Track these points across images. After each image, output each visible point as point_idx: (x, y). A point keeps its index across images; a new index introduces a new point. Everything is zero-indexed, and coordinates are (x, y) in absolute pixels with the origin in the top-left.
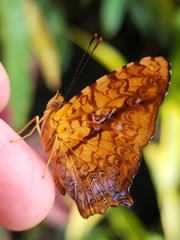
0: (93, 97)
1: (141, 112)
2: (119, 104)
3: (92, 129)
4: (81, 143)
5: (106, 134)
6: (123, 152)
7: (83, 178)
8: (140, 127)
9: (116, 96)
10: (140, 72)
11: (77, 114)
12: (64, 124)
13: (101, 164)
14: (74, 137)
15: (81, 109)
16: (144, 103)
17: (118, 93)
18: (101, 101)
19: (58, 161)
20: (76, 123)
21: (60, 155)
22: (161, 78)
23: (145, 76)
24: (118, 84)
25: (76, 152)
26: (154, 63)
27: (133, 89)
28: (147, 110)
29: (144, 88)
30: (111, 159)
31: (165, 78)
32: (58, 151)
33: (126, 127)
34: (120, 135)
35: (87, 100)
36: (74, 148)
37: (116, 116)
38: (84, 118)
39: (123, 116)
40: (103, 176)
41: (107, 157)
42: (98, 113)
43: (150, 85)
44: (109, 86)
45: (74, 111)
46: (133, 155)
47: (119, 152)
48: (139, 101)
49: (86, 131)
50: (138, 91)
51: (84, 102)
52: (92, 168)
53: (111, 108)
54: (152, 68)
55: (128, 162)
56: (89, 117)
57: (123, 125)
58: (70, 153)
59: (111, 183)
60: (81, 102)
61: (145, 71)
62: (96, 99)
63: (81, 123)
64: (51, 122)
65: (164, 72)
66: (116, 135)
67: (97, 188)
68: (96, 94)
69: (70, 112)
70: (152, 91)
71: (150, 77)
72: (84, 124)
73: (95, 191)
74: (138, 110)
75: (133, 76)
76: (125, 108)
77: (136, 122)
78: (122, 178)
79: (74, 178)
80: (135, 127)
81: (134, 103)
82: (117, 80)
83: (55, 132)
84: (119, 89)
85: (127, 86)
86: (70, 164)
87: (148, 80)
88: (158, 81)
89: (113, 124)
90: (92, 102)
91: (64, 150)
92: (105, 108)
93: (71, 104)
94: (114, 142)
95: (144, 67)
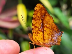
0: (35, 26)
2: (41, 21)
3: (42, 31)
4: (43, 36)
5: (45, 29)
6: (51, 27)
7: (51, 40)
8: (49, 20)
9: (38, 21)
10: (37, 12)
11: (36, 33)
12: (37, 37)
13: (51, 34)
14: (41, 36)
15: (36, 31)
16: (45, 15)
17: (38, 20)
19: (44, 44)
20: (38, 34)
22: (42, 8)
23: (39, 11)
27: (40, 16)
28: (47, 16)
29: (41, 13)
30: (51, 31)
31: (42, 7)
32: (42, 42)
33: (47, 23)
35: (35, 28)
36: (44, 38)
37: (43, 24)
38: (38, 31)
39: (44, 22)
40: (53, 35)
41: (50, 31)
42: (39, 27)
44: (35, 21)
45: (35, 33)
46: (53, 25)
47: (51, 28)
48: (43, 16)
49: (41, 33)
50: (41, 15)
51: (35, 29)
52: (50, 36)
53: (40, 24)
54: (38, 8)
55: (54, 27)
57: (46, 24)
58: (44, 40)
59: (56, 34)
61: (38, 10)
62: (36, 26)
67: (55, 38)
68: (35, 25)
69: (35, 34)
70: (43, 12)
71: (40, 10)
74: (45, 18)
75: (37, 14)
76: (43, 20)
77: (47, 20)
79: (50, 42)
80: (48, 21)
81: (43, 18)
82: (35, 18)
83: (38, 41)
84: (37, 19)
85: (38, 17)
86: (46, 41)
88: (42, 9)
89: (44, 26)
90: (36, 27)
92: (39, 25)
93: (33, 33)
94: (48, 28)
95: (37, 10)
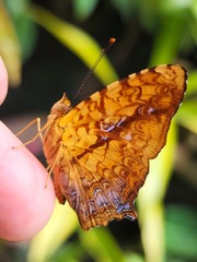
0: (102, 103)
1: (152, 123)
2: (130, 112)
3: (99, 137)
4: (87, 151)
5: (114, 144)
6: (130, 164)
7: (86, 188)
8: (151, 138)
9: (128, 103)
10: (154, 80)
11: (84, 121)
12: (70, 131)
13: (107, 174)
14: (80, 145)
15: (89, 116)
16: (157, 113)
17: (130, 100)
18: (110, 108)
19: (61, 169)
20: (82, 130)
21: (63, 164)
22: (176, 88)
23: (159, 84)
24: (130, 91)
25: (81, 161)
26: (170, 72)
27: (145, 98)
28: (159, 121)
29: (158, 97)
30: (117, 170)
31: (180, 88)
32: (62, 159)
33: (136, 137)
34: (129, 146)
35: (96, 106)
36: (79, 157)
37: (126, 124)
38: (92, 125)
39: (133, 125)
40: (107, 187)
41: (114, 167)
42: (107, 121)
43: (164, 94)
44: (121, 93)
45: (81, 117)
46: (141, 167)
47: (126, 164)
48: (151, 110)
49: (93, 140)
50: (150, 100)
51: (92, 108)
52: (97, 178)
53: (121, 116)
54: (167, 77)
55: (135, 174)
56: (97, 125)
57: (133, 135)
58: (74, 161)
59: (116, 195)
60: (89, 108)
61: (160, 80)
62: (106, 106)
63: (88, 130)
64: (56, 128)
65: (179, 82)
66: (124, 146)
67: (100, 199)
68: (105, 100)
69: (77, 118)
70: (166, 101)
71: (165, 85)
72: (92, 132)
73: (98, 202)
74: (149, 120)
75: (147, 84)
76: (136, 117)
77: (146, 132)
78: (127, 190)
79: (77, 188)
80: (145, 138)
81: (146, 112)
82: (129, 87)
83: (60, 140)
84: (130, 96)
85: (140, 94)
86: (73, 173)
87: (162, 89)
88: (172, 92)
89: (122, 134)
90: (102, 108)
91: (68, 158)
92: (115, 115)
94: (122, 153)
95: (159, 74)
